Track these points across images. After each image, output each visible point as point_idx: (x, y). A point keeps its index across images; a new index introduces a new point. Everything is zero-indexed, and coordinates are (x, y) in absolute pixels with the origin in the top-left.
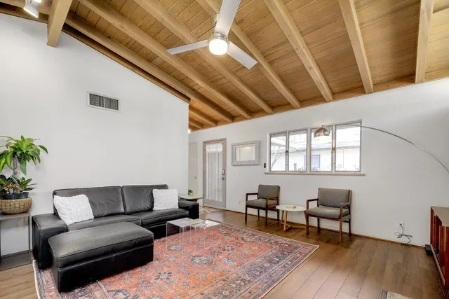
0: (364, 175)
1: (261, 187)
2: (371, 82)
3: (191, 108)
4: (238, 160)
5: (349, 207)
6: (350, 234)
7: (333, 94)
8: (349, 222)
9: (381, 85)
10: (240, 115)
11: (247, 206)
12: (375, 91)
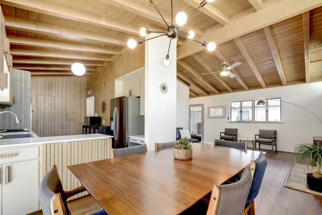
0: (282, 123)
1: (226, 129)
2: (285, 80)
3: (191, 90)
4: (211, 115)
5: (275, 138)
6: (276, 151)
7: (266, 85)
8: (276, 145)
9: (289, 83)
10: (214, 92)
11: (221, 139)
12: (287, 85)
